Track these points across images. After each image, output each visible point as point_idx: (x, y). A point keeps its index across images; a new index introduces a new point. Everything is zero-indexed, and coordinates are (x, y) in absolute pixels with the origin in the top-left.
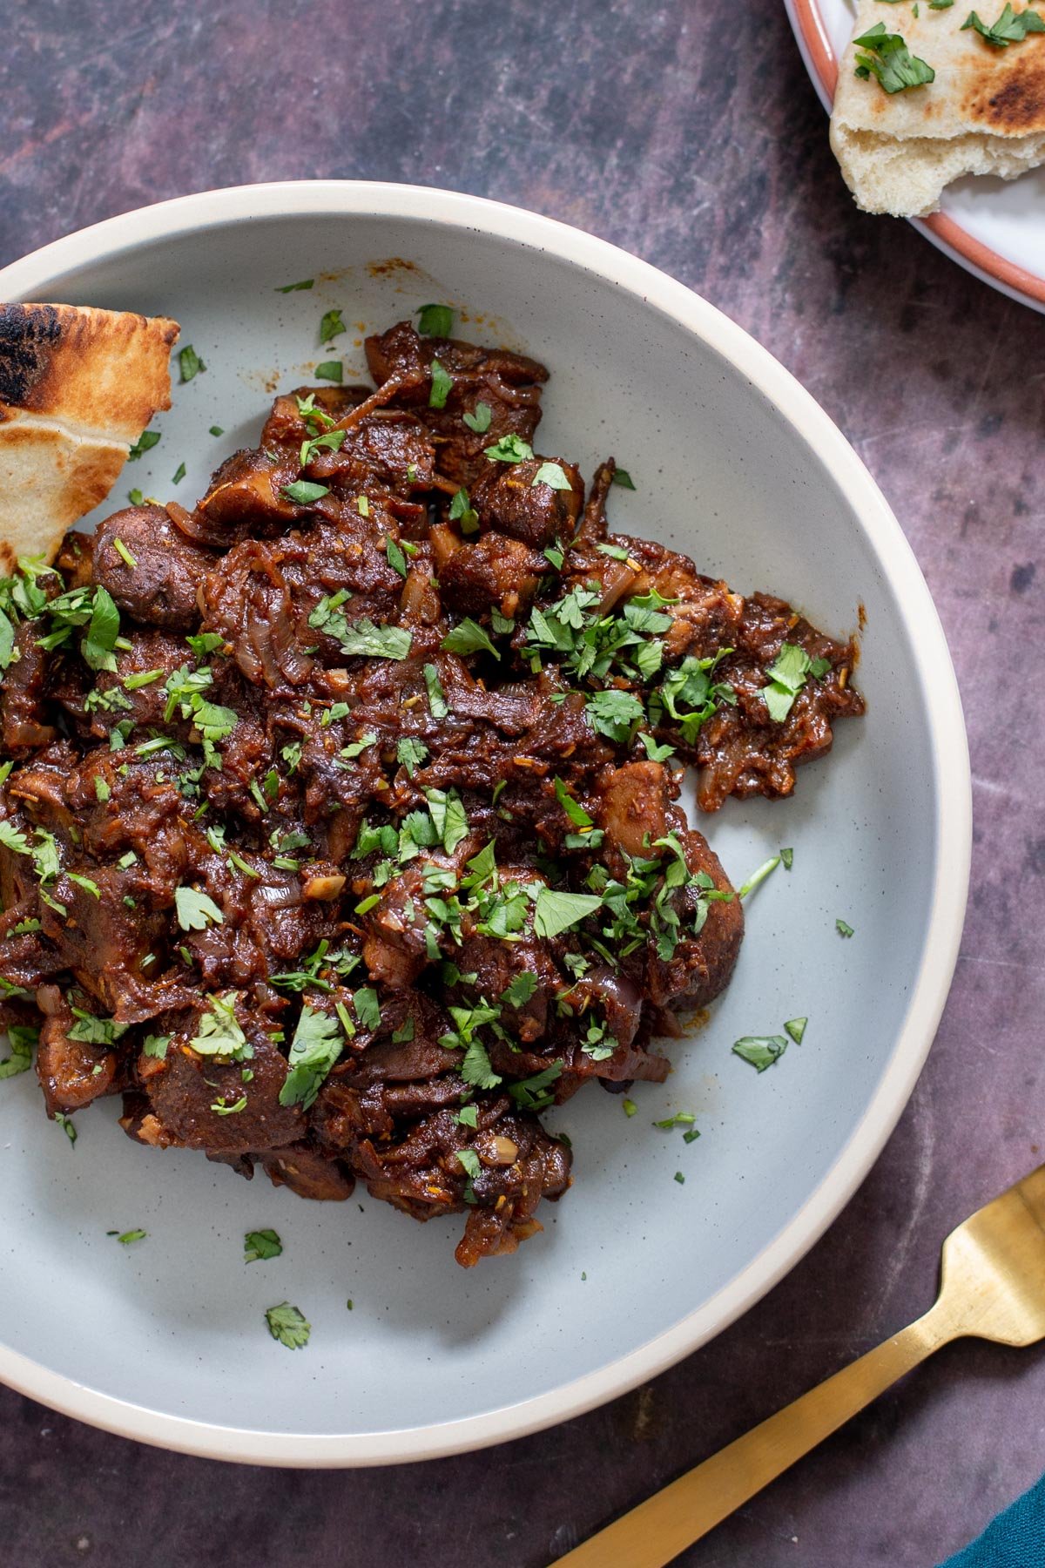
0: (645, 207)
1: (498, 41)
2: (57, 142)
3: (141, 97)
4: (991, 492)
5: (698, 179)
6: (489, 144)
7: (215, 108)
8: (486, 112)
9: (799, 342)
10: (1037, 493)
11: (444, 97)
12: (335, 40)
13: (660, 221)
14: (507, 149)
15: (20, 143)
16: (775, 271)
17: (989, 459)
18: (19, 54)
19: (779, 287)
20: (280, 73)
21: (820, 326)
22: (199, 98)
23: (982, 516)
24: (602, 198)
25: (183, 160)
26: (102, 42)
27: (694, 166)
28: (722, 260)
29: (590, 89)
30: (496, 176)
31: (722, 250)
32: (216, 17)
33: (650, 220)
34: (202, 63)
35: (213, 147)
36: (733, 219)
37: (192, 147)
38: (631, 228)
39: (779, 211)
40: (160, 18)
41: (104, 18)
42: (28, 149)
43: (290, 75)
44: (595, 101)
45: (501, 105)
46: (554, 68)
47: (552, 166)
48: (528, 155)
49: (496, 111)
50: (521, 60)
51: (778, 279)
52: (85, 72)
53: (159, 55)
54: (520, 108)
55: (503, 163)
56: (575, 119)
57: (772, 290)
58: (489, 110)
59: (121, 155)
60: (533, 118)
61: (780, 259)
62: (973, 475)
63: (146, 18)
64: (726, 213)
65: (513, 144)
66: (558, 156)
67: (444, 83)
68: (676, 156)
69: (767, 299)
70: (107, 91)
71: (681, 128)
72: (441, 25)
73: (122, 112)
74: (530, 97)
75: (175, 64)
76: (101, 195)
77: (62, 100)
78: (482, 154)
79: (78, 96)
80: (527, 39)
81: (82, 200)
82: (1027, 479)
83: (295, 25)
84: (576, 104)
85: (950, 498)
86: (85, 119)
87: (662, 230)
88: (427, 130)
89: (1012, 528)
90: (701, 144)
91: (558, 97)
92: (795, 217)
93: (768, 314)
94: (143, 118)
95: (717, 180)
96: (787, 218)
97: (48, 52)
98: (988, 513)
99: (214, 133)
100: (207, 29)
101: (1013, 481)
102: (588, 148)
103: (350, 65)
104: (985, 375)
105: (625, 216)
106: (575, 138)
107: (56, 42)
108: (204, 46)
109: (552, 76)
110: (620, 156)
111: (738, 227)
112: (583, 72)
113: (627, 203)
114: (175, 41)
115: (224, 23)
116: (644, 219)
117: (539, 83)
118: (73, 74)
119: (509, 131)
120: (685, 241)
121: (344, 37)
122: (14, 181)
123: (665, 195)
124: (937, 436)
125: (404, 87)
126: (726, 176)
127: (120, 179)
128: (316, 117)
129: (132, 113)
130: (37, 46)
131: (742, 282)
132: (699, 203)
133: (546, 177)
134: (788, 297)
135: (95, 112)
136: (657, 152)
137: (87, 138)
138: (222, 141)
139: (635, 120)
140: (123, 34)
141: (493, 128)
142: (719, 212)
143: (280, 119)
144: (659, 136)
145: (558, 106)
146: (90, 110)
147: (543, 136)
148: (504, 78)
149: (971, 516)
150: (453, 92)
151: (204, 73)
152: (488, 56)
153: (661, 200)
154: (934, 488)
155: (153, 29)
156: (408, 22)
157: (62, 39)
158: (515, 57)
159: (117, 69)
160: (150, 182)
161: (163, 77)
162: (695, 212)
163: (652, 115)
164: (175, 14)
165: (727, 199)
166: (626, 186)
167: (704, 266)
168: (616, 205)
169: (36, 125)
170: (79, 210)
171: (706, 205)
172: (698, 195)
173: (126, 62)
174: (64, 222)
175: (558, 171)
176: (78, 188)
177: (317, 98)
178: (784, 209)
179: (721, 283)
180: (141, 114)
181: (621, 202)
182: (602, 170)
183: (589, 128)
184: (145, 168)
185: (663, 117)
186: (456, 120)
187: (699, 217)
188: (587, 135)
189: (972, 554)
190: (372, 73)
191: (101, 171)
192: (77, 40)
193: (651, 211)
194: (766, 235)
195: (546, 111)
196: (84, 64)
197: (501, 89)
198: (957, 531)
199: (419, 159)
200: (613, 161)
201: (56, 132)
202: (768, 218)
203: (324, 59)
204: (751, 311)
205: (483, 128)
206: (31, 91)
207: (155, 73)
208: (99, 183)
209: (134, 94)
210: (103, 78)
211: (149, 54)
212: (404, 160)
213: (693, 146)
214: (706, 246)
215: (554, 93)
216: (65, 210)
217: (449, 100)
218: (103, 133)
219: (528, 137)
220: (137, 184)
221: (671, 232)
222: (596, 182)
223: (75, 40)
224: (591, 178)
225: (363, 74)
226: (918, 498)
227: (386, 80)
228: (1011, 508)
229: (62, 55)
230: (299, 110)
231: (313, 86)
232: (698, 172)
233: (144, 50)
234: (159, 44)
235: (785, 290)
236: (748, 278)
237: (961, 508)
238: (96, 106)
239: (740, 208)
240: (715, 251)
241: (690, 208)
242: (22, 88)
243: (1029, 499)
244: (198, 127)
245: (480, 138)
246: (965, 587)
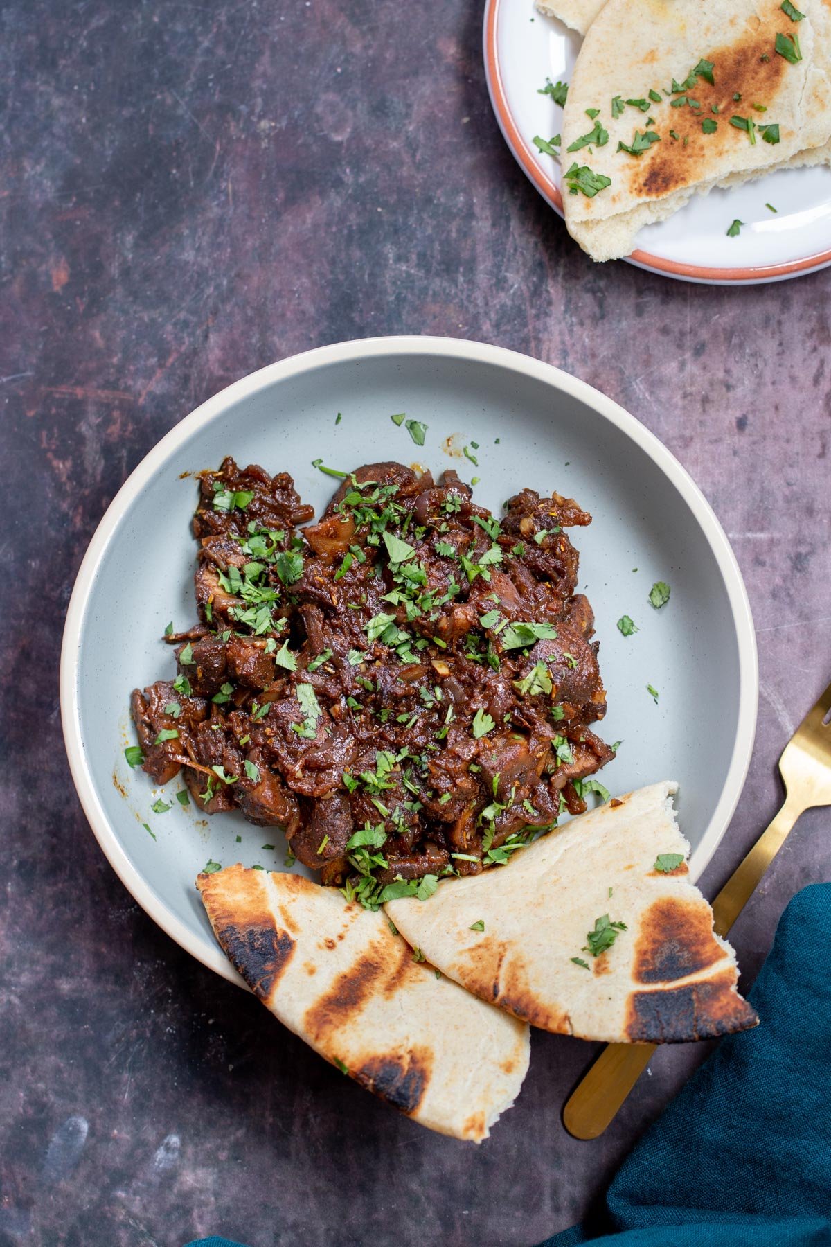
0: (485, 298)
1: (381, 238)
2: (173, 365)
3: (208, 327)
4: (711, 384)
5: (508, 274)
6: (394, 292)
7: (249, 321)
8: (387, 276)
9: (587, 340)
10: (735, 376)
11: (362, 276)
12: (298, 265)
13: (495, 302)
14: (405, 291)
15: (154, 372)
16: (562, 308)
17: (704, 368)
18: (138, 326)
19: (567, 316)
20: (275, 291)
21: (595, 328)
22: (238, 318)
23: (710, 398)
24: (462, 300)
25: (240, 352)
26: (179, 306)
27: (503, 268)
28: (533, 312)
29: (437, 246)
30: (404, 308)
31: (532, 306)
32: (233, 274)
33: (490, 304)
34: (234, 299)
35: (254, 341)
36: (532, 288)
37: (243, 344)
38: (481, 311)
39: (555, 276)
40: (204, 284)
41: (175, 293)
42: (159, 374)
43: (281, 290)
44: (441, 251)
45: (394, 270)
46: (415, 242)
47: (431, 292)
48: (416, 291)
49: (393, 274)
50: (395, 243)
51: (566, 312)
52: (175, 324)
53: (210, 303)
54: (404, 268)
55: (405, 299)
56: (434, 264)
57: (564, 318)
58: (389, 275)
59: (208, 360)
60: (413, 271)
61: (563, 301)
62: (699, 379)
63: (197, 286)
64: (528, 287)
65: (406, 288)
66: (432, 286)
67: (361, 268)
68: (493, 266)
69: (563, 324)
70: (190, 330)
71: (490, 251)
72: (349, 239)
73: (201, 339)
74: (407, 261)
75: (220, 306)
76: (204, 385)
77: (168, 343)
78: (392, 298)
79: (176, 338)
80: (396, 232)
81: (195, 391)
82: (727, 371)
83: (274, 264)
84: (432, 257)
85: (691, 394)
86: (183, 348)
87: (498, 306)
88: (360, 295)
89: (728, 399)
90: (503, 256)
91: (422, 256)
92: (564, 277)
93: (567, 332)
94: (213, 338)
95: (518, 271)
96: (560, 279)
97: (153, 320)
98: (713, 395)
99: (251, 333)
100: (230, 282)
101: (721, 375)
102: (446, 277)
103: (310, 275)
104: (688, 325)
105: (476, 305)
106: (437, 274)
107: (155, 314)
108: (232, 291)
109: (415, 246)
110: (464, 276)
111: (536, 292)
112: (431, 240)
113: (476, 299)
114: (216, 293)
115: (238, 275)
116: (487, 304)
117: (409, 252)
118: (169, 327)
119: (402, 282)
120: (512, 308)
121: (302, 262)
122: (158, 392)
123: (494, 288)
124: (674, 365)
125: (341, 277)
126: (522, 268)
127: (211, 373)
128: (301, 308)
129: (206, 337)
130: (146, 319)
131: (548, 319)
132: (512, 286)
133: (429, 299)
134: (574, 319)
135: (187, 343)
136: (481, 267)
137: (188, 358)
138: (257, 336)
139: (465, 255)
140: (188, 298)
141: (394, 283)
142: (524, 288)
143: (283, 315)
144: (480, 259)
145: (424, 261)
146: (184, 343)
147: (421, 279)
148: (391, 256)
149: (705, 400)
150: (367, 272)
151: (236, 304)
152: (379, 247)
153: (492, 292)
154: (681, 392)
155: (202, 291)
156: (332, 243)
157: (158, 311)
158: (392, 244)
159: (191, 317)
160: (227, 370)
161: (216, 314)
162: (512, 291)
163: (473, 249)
164: (211, 279)
165: (526, 279)
166: (472, 290)
167: (525, 318)
168: (470, 302)
169: (159, 360)
170: (195, 396)
171: (516, 286)
172: (510, 283)
173: (194, 312)
174: (190, 405)
175: (434, 294)
176: (191, 385)
177: (299, 298)
178: (557, 275)
179: (537, 323)
180: (211, 336)
181: (472, 299)
182: (457, 286)
183: (443, 267)
184: (222, 363)
185: (479, 248)
186: (373, 285)
187: (515, 293)
188: (443, 270)
189: (712, 420)
190: (322, 275)
191: (200, 372)
192: (165, 310)
193: (489, 298)
194: (552, 291)
195: (418, 265)
196: (173, 320)
197: (391, 262)
198: (701, 410)
199: (361, 311)
200: (461, 279)
201: (171, 360)
202: (550, 282)
203: (296, 277)
204: (557, 333)
205: (388, 284)
206: (150, 343)
207: (211, 313)
208: (202, 380)
209: (204, 327)
210: (186, 324)
211: (205, 304)
212: (353, 315)
213: (500, 258)
214: (523, 307)
215: (419, 254)
216: (188, 398)
217: (366, 277)
218: (195, 352)
219: (413, 281)
220: (221, 373)
221: (503, 306)
222: (456, 294)
223: (164, 310)
224: (453, 292)
225: (318, 278)
226: (674, 400)
227: (331, 277)
228: (724, 389)
229: (160, 319)
230: (292, 307)
231: (294, 292)
232: (506, 271)
233: (202, 303)
234: (208, 297)
235: (571, 316)
236: (550, 316)
237: (699, 398)
238: (186, 340)
239: (534, 282)
240: (528, 308)
241: (508, 290)
242: (146, 343)
243: (732, 382)
244: (243, 333)
245: (389, 290)
246: (714, 437)
